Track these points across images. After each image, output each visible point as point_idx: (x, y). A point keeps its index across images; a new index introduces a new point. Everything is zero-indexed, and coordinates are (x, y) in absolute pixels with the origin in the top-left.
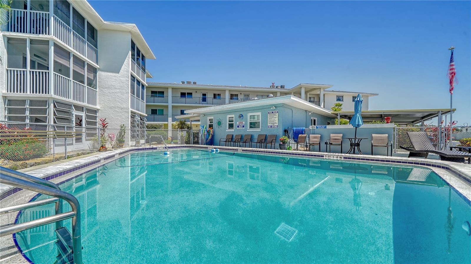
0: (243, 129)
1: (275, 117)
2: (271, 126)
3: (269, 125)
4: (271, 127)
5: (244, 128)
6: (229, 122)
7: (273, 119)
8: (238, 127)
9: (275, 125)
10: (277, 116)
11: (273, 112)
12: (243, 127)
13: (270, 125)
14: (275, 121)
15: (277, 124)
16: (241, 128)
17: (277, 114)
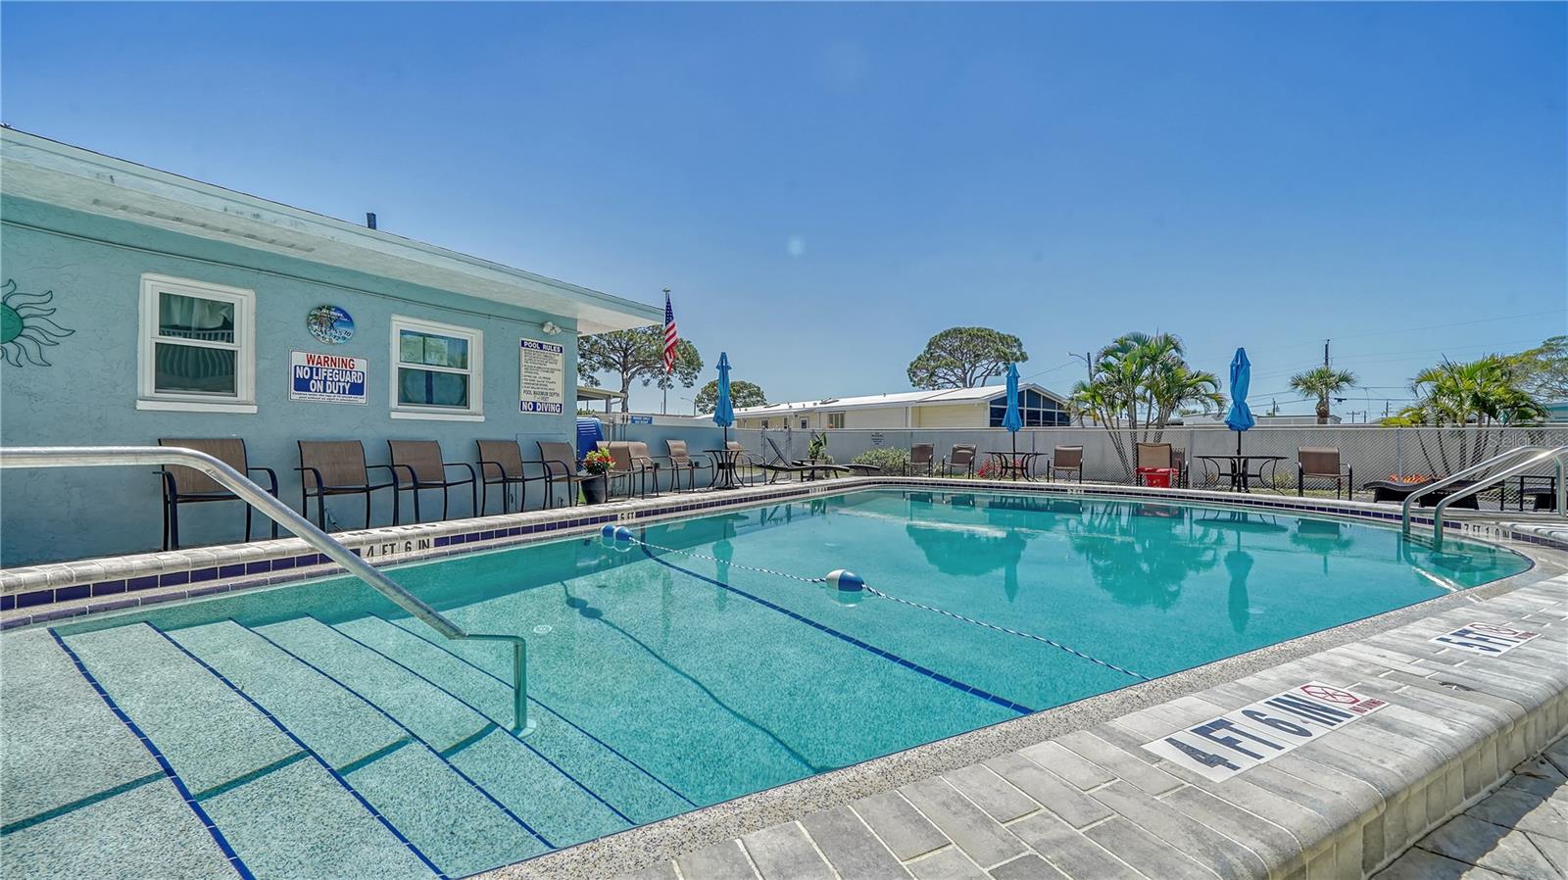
0: (359, 406)
1: (549, 365)
2: (535, 404)
3: (524, 397)
4: (535, 410)
5: (361, 400)
6: (167, 328)
7: (542, 374)
8: (302, 385)
9: (552, 400)
10: (560, 365)
11: (541, 346)
12: (357, 389)
13: (531, 398)
14: (550, 386)
15: (559, 400)
16: (339, 398)
17: (560, 358)
